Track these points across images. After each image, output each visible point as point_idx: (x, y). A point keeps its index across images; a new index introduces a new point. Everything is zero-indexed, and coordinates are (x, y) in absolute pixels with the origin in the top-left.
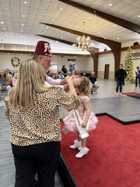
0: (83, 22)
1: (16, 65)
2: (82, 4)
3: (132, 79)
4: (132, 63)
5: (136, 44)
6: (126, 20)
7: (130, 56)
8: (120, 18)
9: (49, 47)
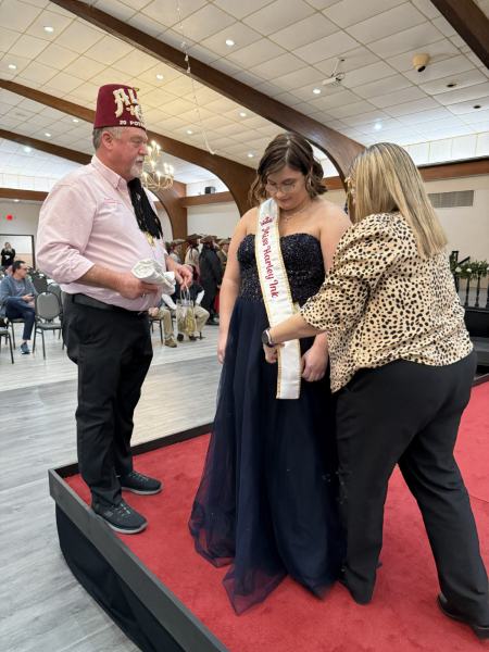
2: (131, 23)
6: (275, 98)
8: (255, 88)
9: (130, 100)
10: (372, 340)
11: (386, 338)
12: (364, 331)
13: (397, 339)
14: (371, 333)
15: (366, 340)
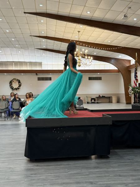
0: (78, 31)
1: (16, 89)
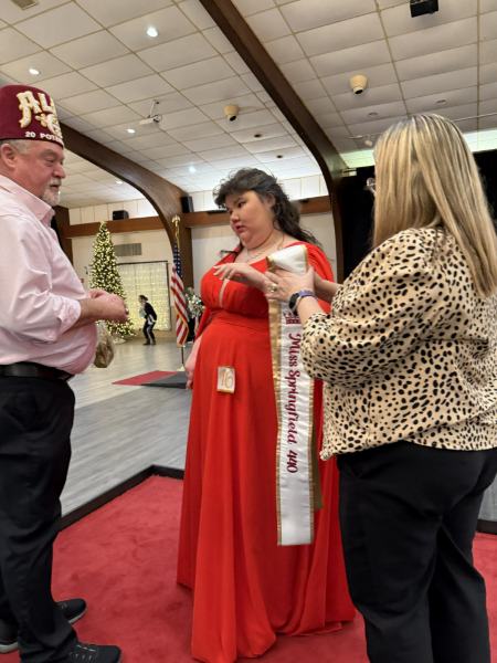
3: (127, 329)
4: (117, 275)
5: (119, 215)
6: (88, 135)
7: (110, 254)
8: (64, 122)
9: (40, 106)
10: (384, 414)
11: (403, 408)
12: (374, 400)
13: (419, 409)
14: (383, 403)
15: (376, 413)
